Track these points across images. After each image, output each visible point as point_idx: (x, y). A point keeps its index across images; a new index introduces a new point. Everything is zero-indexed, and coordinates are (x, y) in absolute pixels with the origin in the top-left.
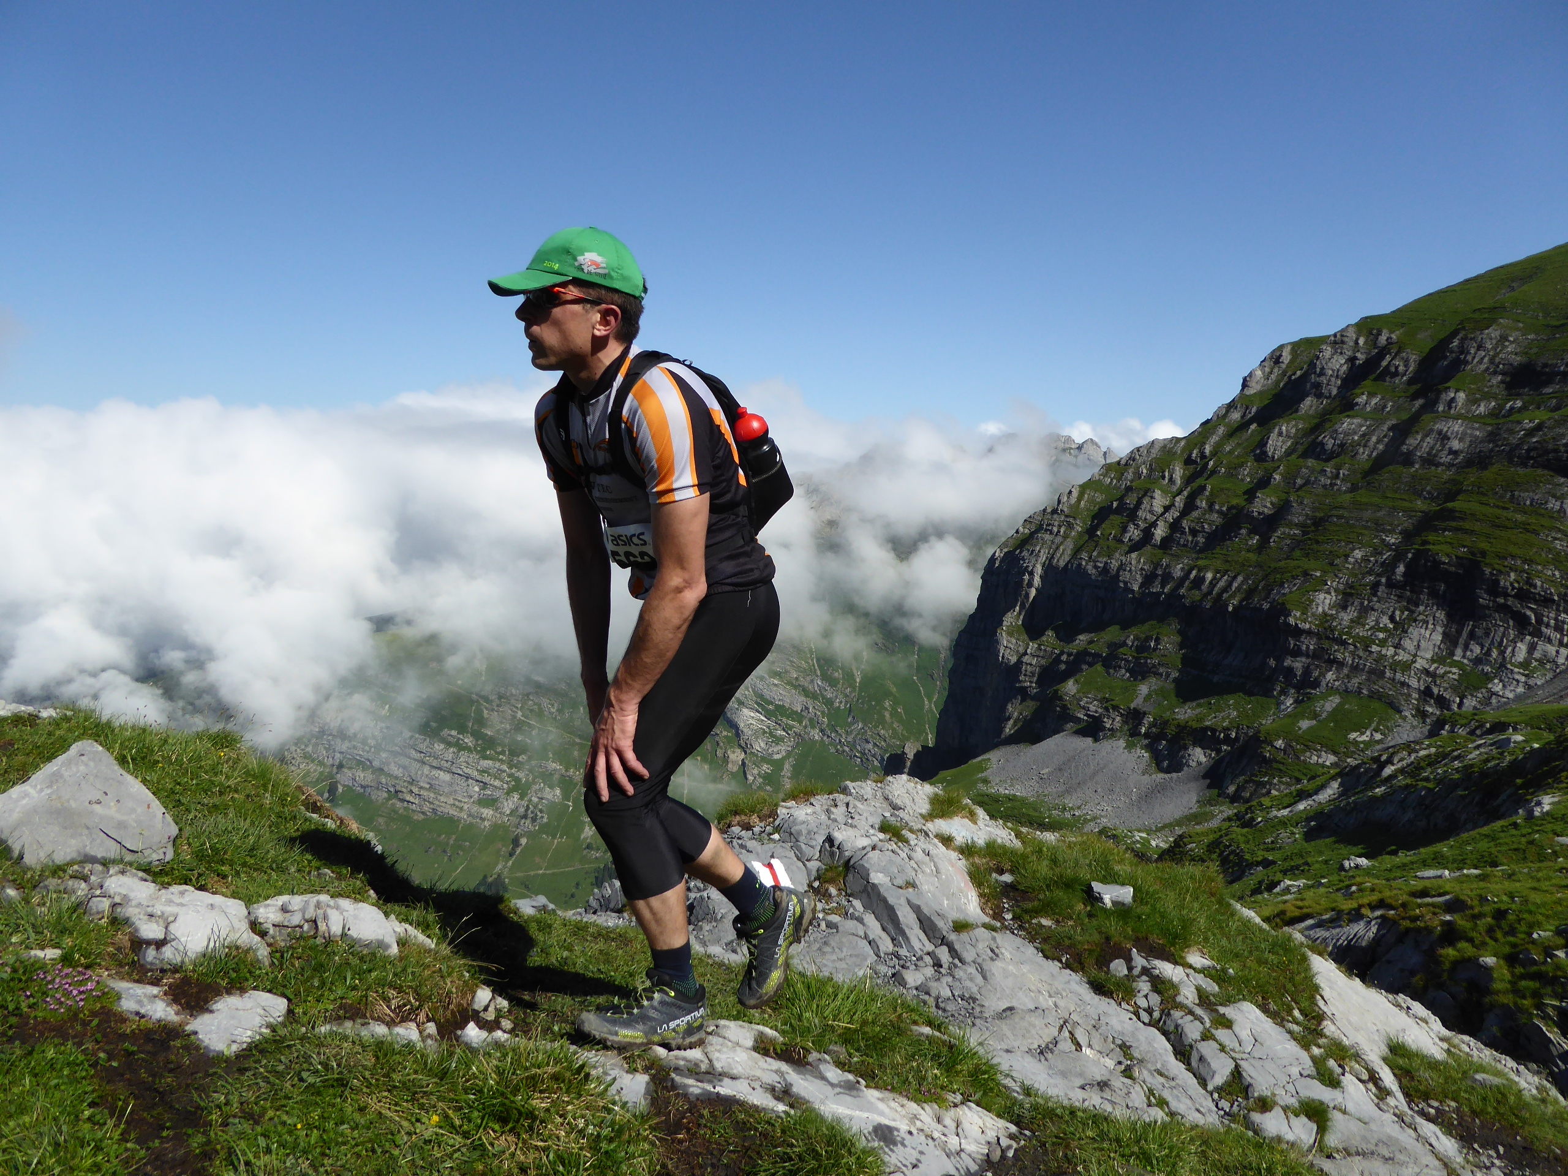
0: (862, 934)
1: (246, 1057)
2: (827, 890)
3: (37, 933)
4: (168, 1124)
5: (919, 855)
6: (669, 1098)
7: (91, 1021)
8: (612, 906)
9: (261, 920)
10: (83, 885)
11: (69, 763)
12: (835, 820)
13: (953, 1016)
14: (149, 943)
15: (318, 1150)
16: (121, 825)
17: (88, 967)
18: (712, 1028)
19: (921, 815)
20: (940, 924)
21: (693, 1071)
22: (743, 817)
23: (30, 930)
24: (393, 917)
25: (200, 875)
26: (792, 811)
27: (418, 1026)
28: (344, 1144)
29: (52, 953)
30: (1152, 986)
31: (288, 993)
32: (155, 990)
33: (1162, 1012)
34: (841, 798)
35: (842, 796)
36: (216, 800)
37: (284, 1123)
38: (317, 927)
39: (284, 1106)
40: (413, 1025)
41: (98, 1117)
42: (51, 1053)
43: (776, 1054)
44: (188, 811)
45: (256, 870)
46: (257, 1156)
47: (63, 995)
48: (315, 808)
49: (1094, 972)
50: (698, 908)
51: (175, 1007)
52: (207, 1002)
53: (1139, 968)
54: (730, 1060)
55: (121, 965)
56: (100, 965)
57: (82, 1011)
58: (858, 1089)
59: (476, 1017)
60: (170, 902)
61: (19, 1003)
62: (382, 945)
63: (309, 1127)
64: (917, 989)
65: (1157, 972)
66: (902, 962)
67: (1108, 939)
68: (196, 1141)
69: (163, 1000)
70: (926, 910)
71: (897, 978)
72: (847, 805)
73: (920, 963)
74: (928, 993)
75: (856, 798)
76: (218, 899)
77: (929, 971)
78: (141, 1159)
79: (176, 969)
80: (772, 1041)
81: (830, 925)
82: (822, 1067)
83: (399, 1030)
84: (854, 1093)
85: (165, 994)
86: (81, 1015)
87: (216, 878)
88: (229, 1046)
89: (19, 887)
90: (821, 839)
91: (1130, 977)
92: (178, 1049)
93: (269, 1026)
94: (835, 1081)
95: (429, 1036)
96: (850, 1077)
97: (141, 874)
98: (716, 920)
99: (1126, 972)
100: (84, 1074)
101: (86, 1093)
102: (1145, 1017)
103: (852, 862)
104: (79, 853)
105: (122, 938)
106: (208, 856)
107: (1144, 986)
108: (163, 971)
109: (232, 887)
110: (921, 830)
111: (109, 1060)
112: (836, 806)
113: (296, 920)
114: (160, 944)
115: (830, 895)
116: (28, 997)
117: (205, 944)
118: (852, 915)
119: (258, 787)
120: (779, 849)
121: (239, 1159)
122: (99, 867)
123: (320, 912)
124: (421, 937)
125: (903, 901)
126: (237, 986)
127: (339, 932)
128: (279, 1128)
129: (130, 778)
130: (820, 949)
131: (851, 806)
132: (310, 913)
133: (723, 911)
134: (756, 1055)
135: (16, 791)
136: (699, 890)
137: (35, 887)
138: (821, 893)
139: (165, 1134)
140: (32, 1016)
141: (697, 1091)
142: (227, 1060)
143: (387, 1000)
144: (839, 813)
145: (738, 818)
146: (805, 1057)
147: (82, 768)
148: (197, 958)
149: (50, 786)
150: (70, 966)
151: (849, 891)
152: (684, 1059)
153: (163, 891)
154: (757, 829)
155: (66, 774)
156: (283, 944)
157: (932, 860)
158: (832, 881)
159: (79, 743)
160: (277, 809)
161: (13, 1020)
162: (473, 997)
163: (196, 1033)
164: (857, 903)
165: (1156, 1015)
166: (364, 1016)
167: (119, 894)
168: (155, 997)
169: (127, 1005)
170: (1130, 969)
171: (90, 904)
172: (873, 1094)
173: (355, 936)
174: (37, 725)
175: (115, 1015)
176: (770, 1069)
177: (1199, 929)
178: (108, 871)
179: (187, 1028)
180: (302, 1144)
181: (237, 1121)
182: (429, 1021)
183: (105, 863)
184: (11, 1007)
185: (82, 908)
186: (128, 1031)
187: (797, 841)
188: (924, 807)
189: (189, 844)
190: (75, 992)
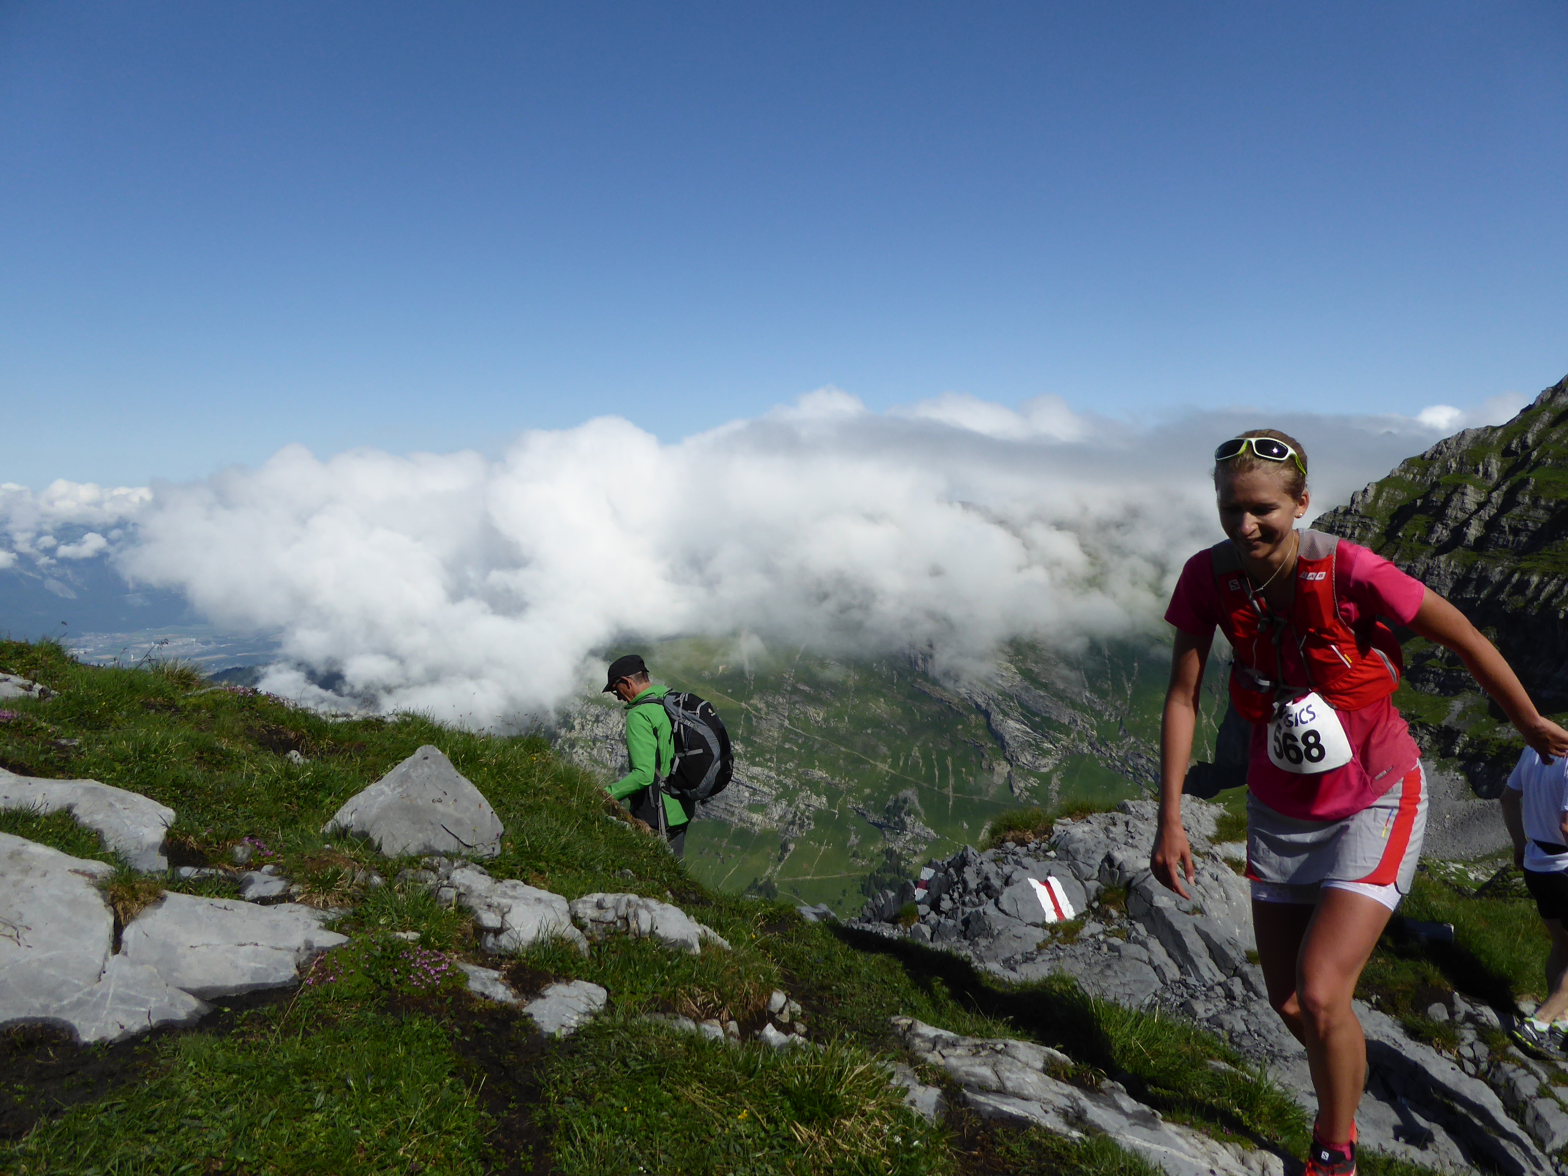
0: (1146, 959)
1: (574, 1041)
2: (1107, 911)
3: (400, 917)
4: (513, 1097)
5: (1206, 879)
6: (962, 1113)
7: (446, 999)
8: (886, 915)
9: (580, 915)
10: (435, 877)
11: (415, 765)
12: (1114, 840)
13: (1248, 1051)
14: (488, 930)
15: (643, 1133)
16: (459, 822)
17: (441, 949)
18: (1000, 1046)
19: (1207, 837)
20: (1232, 953)
21: (983, 1088)
22: (1018, 833)
23: (393, 913)
24: (692, 917)
25: (523, 870)
26: (1069, 828)
27: (721, 1023)
28: (666, 1129)
29: (412, 935)
30: (1478, 1034)
31: (608, 983)
32: (496, 974)
33: (1491, 1064)
34: (1120, 816)
35: (1120, 814)
36: (530, 801)
37: (612, 1106)
38: (628, 925)
39: (612, 1089)
40: (716, 1022)
41: (457, 1086)
42: (417, 1025)
43: (1067, 1078)
44: (508, 810)
45: (568, 867)
46: (591, 1133)
47: (423, 974)
48: (616, 812)
49: (1409, 1017)
50: (973, 923)
51: (513, 991)
52: (539, 988)
53: (1463, 1014)
54: (1021, 1081)
55: (467, 950)
56: (450, 948)
57: (438, 990)
58: (1155, 1122)
59: (772, 1018)
60: (504, 895)
61: (389, 978)
62: (686, 944)
63: (634, 1110)
64: (1208, 1020)
65: (1484, 1019)
66: (1190, 991)
67: (1425, 980)
68: (538, 1115)
69: (502, 984)
70: (1215, 938)
71: (1186, 1008)
72: (1127, 824)
73: (1211, 994)
74: (1221, 1026)
75: (1136, 817)
76: (544, 894)
77: (1222, 1005)
78: (493, 1127)
79: (512, 956)
80: (1063, 1064)
81: (1112, 948)
82: (1116, 1096)
83: (705, 1026)
84: (1151, 1125)
85: (505, 978)
86: (438, 993)
87: (535, 873)
88: (560, 1030)
89: (383, 875)
90: (1099, 858)
91: (1452, 1023)
92: (518, 1029)
93: (591, 1013)
94: (1131, 1112)
95: (732, 1034)
96: (1146, 1108)
97: (479, 868)
98: (992, 936)
99: (1447, 1017)
100: (444, 1046)
101: (446, 1063)
102: (1470, 1067)
103: (1134, 884)
104: (426, 847)
105: (467, 925)
106: (527, 852)
107: (1469, 1034)
108: (501, 957)
109: (549, 882)
110: (1208, 854)
111: (463, 1034)
112: (1115, 824)
113: (610, 916)
114: (498, 932)
115: (1111, 917)
116: (395, 974)
117: (534, 934)
118: (1135, 938)
119: (565, 790)
120: (1055, 866)
121: (576, 1136)
122: (446, 861)
123: (631, 911)
124: (720, 940)
125: (1190, 928)
126: (564, 976)
127: (648, 929)
128: (609, 1110)
129: (464, 781)
130: (1102, 972)
131: (1131, 825)
132: (622, 911)
133: (1000, 928)
134: (1047, 1077)
135: (373, 788)
136: (974, 905)
137: (395, 875)
138: (1100, 915)
139: (511, 1106)
140: (400, 990)
141: (991, 1109)
142: (559, 1042)
143: (693, 998)
144: (1118, 831)
145: (1012, 833)
146: (1097, 1084)
147: (426, 769)
148: (528, 947)
149: (400, 786)
150: (427, 948)
151: (1131, 914)
152: (974, 1075)
153: (498, 884)
154: (1032, 846)
155: (413, 775)
156: (599, 938)
157: (1221, 885)
158: (1112, 902)
159: (423, 748)
160: (584, 811)
161: (385, 994)
162: (769, 1000)
163: (531, 1015)
164: (1140, 927)
165: (1484, 1066)
166: (674, 1011)
167: (464, 885)
168: (496, 980)
169: (474, 986)
170: (1452, 1014)
171: (440, 893)
172: (1170, 1128)
173: (662, 935)
174: (383, 729)
175: (465, 994)
176: (1061, 1093)
177: (1534, 975)
178: (453, 864)
179: (524, 1010)
180: (628, 1126)
181: (571, 1099)
182: (731, 1019)
183: (450, 856)
184: (383, 982)
185: (432, 894)
186: (476, 1010)
187: (1075, 859)
188: (1211, 830)
189: (512, 842)
190: (433, 972)
